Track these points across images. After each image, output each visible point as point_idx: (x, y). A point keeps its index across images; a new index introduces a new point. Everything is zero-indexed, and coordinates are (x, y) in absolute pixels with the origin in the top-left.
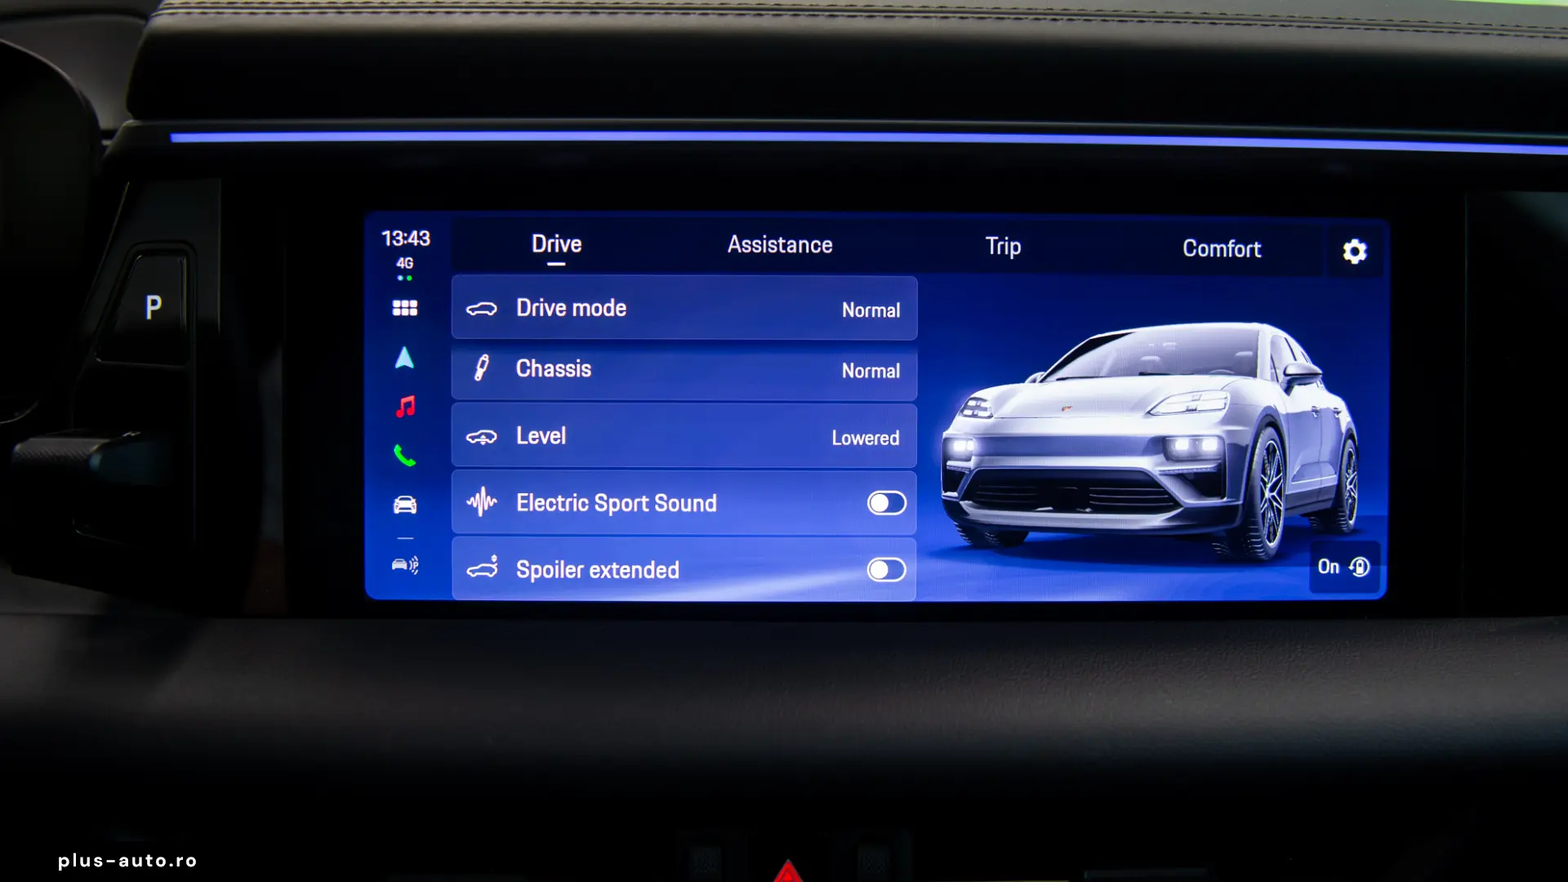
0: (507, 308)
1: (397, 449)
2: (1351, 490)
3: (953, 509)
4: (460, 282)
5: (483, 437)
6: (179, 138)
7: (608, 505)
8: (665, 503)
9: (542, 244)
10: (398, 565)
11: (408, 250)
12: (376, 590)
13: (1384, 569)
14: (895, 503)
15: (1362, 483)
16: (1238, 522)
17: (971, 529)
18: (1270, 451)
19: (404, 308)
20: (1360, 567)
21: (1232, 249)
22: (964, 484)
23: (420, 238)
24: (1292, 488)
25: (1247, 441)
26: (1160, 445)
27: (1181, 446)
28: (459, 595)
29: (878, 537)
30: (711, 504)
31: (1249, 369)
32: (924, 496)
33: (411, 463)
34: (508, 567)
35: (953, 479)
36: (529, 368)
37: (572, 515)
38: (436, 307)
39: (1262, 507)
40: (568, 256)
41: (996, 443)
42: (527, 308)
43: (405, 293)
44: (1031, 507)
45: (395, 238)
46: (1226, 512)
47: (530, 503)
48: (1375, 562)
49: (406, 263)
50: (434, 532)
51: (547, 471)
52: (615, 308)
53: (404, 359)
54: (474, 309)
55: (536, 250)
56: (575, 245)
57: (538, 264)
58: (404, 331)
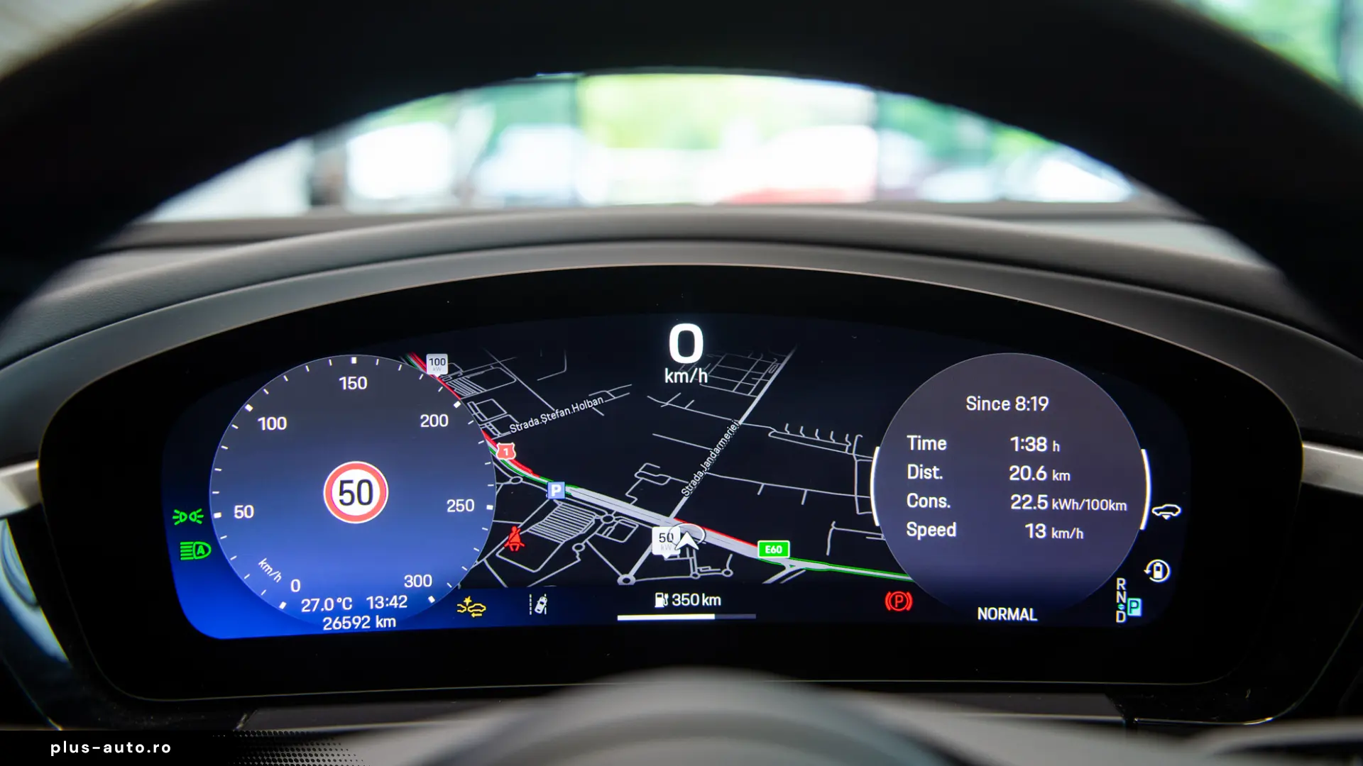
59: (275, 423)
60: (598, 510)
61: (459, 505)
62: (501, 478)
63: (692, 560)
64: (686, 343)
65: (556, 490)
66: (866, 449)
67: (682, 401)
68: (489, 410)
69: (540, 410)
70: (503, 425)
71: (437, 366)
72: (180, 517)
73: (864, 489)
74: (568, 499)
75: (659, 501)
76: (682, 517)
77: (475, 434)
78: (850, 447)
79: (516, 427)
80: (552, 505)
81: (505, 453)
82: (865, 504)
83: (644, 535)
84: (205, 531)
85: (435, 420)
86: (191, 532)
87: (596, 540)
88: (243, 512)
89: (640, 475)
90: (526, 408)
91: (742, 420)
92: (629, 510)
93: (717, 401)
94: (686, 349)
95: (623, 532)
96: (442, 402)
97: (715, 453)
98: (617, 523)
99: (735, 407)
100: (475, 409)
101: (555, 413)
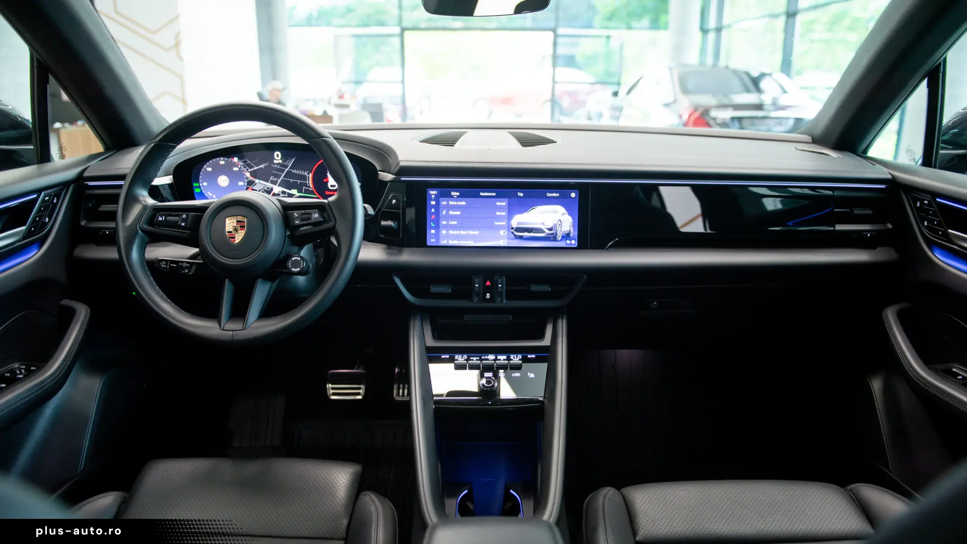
0: (448, 203)
1: (432, 223)
2: (572, 231)
3: (513, 233)
4: (441, 199)
5: (444, 223)
6: (402, 179)
7: (462, 232)
8: (471, 232)
9: (453, 193)
10: (432, 240)
11: (433, 194)
12: (428, 244)
13: (577, 242)
14: (504, 233)
15: (574, 229)
16: (555, 235)
17: (515, 236)
18: (560, 225)
19: (433, 203)
20: (573, 242)
21: (554, 195)
22: (514, 229)
23: (435, 193)
24: (562, 230)
25: (556, 223)
26: (543, 224)
27: (545, 224)
28: (440, 245)
29: (501, 238)
30: (477, 233)
31: (557, 213)
32: (508, 230)
33: (434, 225)
34: (448, 241)
35: (512, 228)
36: (451, 213)
37: (457, 234)
38: (438, 203)
39: (558, 233)
40: (457, 196)
41: (519, 223)
42: (451, 203)
43: (433, 200)
44: (524, 232)
45: (432, 192)
46: (553, 234)
47: (451, 232)
48: (576, 241)
49: (433, 196)
50: (437, 235)
51: (454, 227)
52: (464, 203)
53: (433, 210)
54: (443, 203)
55: (452, 194)
56: (458, 194)
57: (452, 197)
58: (433, 206)
59: (209, 169)
60: (264, 185)
61: (241, 183)
62: (247, 179)
63: (280, 193)
64: (278, 155)
65: (257, 181)
66: (309, 174)
67: (277, 166)
68: (245, 167)
69: (253, 167)
70: (247, 170)
71: (236, 159)
72: (195, 185)
73: (309, 181)
74: (259, 183)
75: (274, 183)
76: (278, 186)
78: (306, 174)
79: (249, 170)
80: (256, 184)
81: (248, 174)
82: (309, 184)
83: (272, 189)
84: (199, 187)
85: (236, 169)
86: (197, 187)
87: (264, 190)
88: (205, 184)
89: (271, 178)
90: (251, 167)
91: (288, 169)
92: (269, 185)
93: (283, 166)
94: (278, 157)
95: (268, 188)
96: (237, 166)
97: (283, 175)
98: (267, 187)
99: (287, 167)
100: (242, 167)
101: (256, 168)
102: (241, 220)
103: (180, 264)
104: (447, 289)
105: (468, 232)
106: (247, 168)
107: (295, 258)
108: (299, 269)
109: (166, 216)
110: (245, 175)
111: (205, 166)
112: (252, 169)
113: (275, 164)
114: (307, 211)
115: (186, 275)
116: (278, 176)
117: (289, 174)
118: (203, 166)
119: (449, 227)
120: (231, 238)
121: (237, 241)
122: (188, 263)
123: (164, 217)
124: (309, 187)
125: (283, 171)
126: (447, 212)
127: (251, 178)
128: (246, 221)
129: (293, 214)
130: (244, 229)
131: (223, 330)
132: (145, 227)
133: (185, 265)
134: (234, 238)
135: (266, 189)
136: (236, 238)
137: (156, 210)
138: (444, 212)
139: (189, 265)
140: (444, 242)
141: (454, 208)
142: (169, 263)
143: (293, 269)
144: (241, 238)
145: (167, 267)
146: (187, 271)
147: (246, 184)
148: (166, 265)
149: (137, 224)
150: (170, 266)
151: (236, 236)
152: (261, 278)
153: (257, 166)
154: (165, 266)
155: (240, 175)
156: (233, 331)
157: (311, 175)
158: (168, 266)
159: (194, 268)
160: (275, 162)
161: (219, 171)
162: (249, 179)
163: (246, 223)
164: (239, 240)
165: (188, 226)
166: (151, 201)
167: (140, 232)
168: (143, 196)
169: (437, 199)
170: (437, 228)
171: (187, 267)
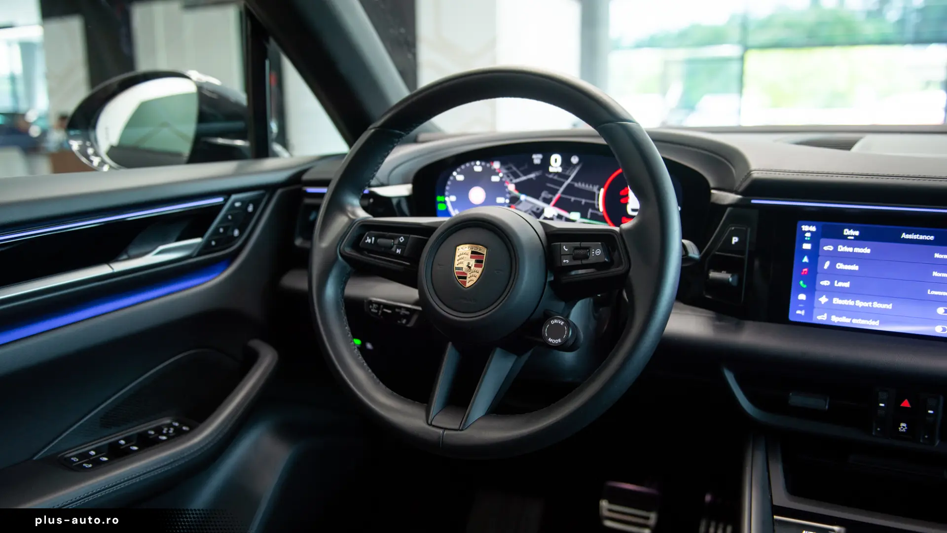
0: (836, 248)
1: (801, 282)
4: (822, 241)
5: (825, 283)
6: (753, 201)
7: (859, 303)
8: (876, 305)
9: (847, 232)
10: (798, 312)
11: (809, 231)
12: (792, 318)
19: (807, 246)
23: (813, 229)
28: (814, 321)
29: (939, 321)
30: (890, 306)
33: (805, 286)
34: (829, 317)
36: (840, 266)
37: (849, 306)
38: (816, 247)
40: (855, 236)
42: (841, 249)
43: (807, 242)
45: (805, 228)
47: (836, 301)
49: (808, 235)
50: (809, 305)
51: (843, 293)
52: (867, 251)
53: (806, 260)
54: (826, 248)
55: (845, 234)
56: (857, 233)
57: (846, 237)
58: (806, 252)
59: (460, 178)
60: (533, 203)
61: (500, 200)
62: (510, 194)
63: (555, 218)
64: (556, 161)
65: (523, 197)
66: (599, 190)
67: (554, 175)
68: (508, 176)
69: (520, 177)
70: (511, 180)
71: (496, 165)
72: (439, 198)
73: (598, 201)
74: (526, 201)
75: (547, 201)
76: (555, 205)
77: (504, 182)
78: (595, 189)
79: (514, 181)
80: (521, 202)
81: (511, 187)
82: (598, 205)
83: (543, 211)
84: (445, 202)
85: (495, 179)
86: (441, 202)
87: (532, 211)
88: (453, 198)
89: (544, 194)
90: (517, 176)
91: (569, 181)
92: (540, 203)
93: (563, 176)
94: (556, 163)
95: (538, 209)
96: (497, 174)
97: (562, 189)
98: (537, 207)
99: (567, 177)
100: (505, 176)
101: (523, 178)
102: (478, 251)
103: (397, 310)
104: (821, 403)
105: (870, 303)
106: (511, 177)
107: (556, 321)
108: (559, 340)
109: (377, 237)
110: (506, 187)
111: (455, 173)
112: (518, 180)
113: (551, 173)
114: (584, 244)
115: (404, 326)
116: (554, 192)
117: (570, 190)
118: (451, 174)
119: (832, 292)
120: (460, 277)
121: (468, 285)
122: (407, 309)
123: (373, 238)
124: (598, 210)
125: (561, 184)
126: (832, 266)
127: (516, 193)
128: (485, 253)
129: (561, 247)
130: (481, 267)
131: (431, 425)
132: (348, 250)
133: (403, 312)
134: (465, 278)
135: (535, 210)
136: (468, 280)
137: (366, 227)
138: (827, 265)
139: (407, 313)
140: (821, 318)
141: (848, 258)
142: (382, 306)
143: (550, 340)
144: (475, 279)
145: (378, 312)
146: (404, 321)
147: (508, 201)
148: (378, 309)
149: (337, 246)
150: (383, 313)
151: (468, 276)
152: (501, 347)
153: (525, 174)
154: (376, 311)
155: (499, 189)
156: (445, 429)
157: (602, 191)
158: (380, 312)
159: (415, 318)
160: (551, 169)
161: (473, 180)
162: (512, 195)
163: (485, 256)
164: (472, 283)
165: (405, 255)
166: (362, 214)
167: (340, 257)
168: (353, 206)
169: (815, 239)
170: (812, 290)
171: (405, 316)
